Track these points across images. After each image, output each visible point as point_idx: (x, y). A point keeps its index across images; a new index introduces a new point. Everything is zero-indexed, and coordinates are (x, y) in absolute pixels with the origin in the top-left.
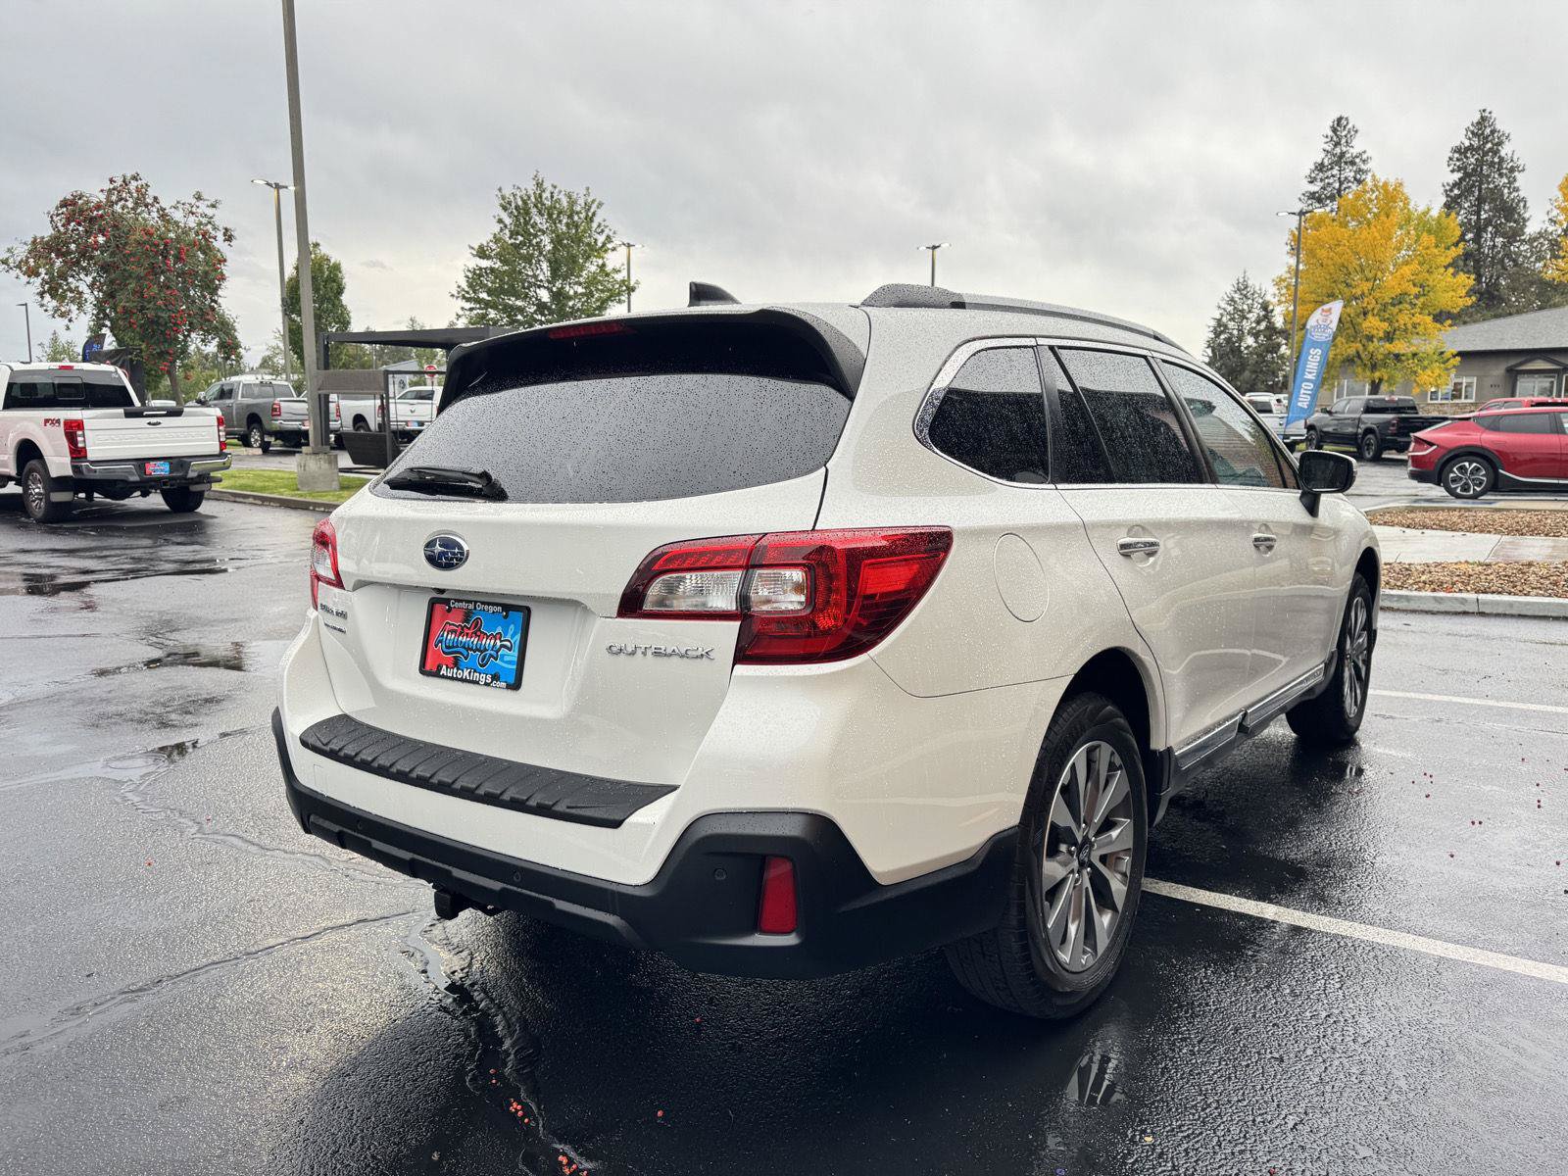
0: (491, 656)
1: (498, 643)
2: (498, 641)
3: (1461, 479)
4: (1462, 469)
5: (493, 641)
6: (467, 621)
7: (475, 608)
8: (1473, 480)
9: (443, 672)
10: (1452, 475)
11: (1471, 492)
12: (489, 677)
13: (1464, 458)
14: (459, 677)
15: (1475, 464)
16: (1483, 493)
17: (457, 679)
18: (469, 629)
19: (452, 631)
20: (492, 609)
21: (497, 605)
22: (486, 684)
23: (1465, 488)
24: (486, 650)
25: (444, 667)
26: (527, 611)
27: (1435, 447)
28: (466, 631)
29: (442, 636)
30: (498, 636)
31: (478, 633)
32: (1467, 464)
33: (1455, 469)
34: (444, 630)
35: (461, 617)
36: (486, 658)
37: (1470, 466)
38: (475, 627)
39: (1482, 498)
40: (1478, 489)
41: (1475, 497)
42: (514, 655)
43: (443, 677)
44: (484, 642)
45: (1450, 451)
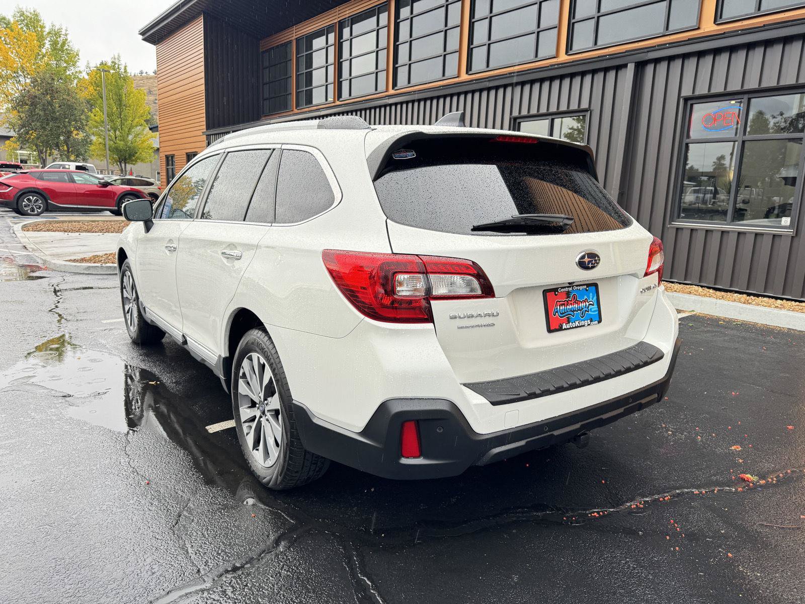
0: (586, 311)
1: (587, 304)
2: (587, 303)
3: (29, 205)
4: (29, 200)
5: (584, 304)
6: (569, 297)
7: (573, 289)
8: (36, 206)
9: (564, 326)
10: (24, 203)
11: (36, 212)
12: (589, 321)
13: (30, 194)
14: (574, 326)
15: (35, 198)
16: (42, 212)
17: (573, 328)
18: (571, 301)
19: (562, 305)
20: (581, 288)
21: (584, 285)
22: (588, 325)
23: (33, 210)
24: (582, 309)
25: (564, 324)
26: (596, 285)
27: (11, 188)
28: (570, 302)
29: (557, 309)
30: (586, 300)
31: (577, 302)
32: (31, 197)
33: (25, 200)
34: (556, 305)
35: (566, 296)
36: (584, 313)
37: (33, 198)
38: (574, 298)
39: (42, 215)
40: (39, 211)
41: (38, 215)
42: (595, 307)
43: (565, 329)
44: (580, 306)
45: (21, 190)
